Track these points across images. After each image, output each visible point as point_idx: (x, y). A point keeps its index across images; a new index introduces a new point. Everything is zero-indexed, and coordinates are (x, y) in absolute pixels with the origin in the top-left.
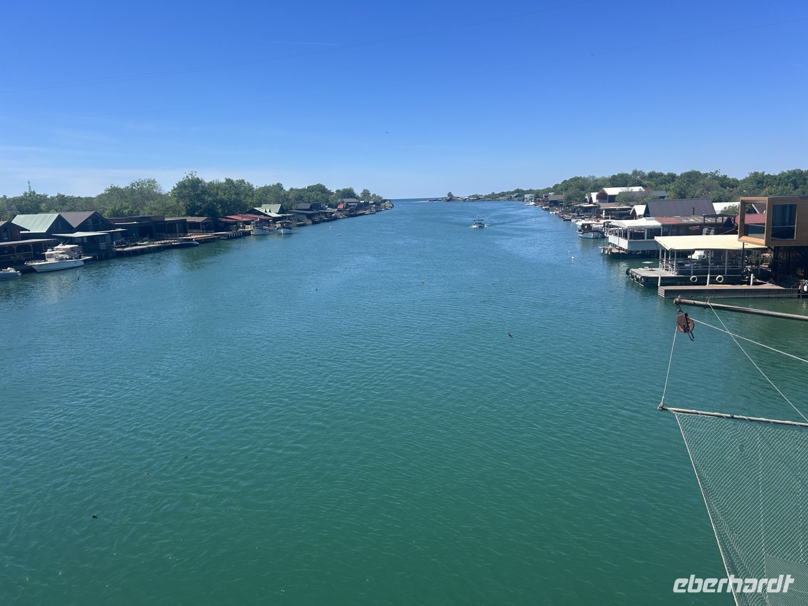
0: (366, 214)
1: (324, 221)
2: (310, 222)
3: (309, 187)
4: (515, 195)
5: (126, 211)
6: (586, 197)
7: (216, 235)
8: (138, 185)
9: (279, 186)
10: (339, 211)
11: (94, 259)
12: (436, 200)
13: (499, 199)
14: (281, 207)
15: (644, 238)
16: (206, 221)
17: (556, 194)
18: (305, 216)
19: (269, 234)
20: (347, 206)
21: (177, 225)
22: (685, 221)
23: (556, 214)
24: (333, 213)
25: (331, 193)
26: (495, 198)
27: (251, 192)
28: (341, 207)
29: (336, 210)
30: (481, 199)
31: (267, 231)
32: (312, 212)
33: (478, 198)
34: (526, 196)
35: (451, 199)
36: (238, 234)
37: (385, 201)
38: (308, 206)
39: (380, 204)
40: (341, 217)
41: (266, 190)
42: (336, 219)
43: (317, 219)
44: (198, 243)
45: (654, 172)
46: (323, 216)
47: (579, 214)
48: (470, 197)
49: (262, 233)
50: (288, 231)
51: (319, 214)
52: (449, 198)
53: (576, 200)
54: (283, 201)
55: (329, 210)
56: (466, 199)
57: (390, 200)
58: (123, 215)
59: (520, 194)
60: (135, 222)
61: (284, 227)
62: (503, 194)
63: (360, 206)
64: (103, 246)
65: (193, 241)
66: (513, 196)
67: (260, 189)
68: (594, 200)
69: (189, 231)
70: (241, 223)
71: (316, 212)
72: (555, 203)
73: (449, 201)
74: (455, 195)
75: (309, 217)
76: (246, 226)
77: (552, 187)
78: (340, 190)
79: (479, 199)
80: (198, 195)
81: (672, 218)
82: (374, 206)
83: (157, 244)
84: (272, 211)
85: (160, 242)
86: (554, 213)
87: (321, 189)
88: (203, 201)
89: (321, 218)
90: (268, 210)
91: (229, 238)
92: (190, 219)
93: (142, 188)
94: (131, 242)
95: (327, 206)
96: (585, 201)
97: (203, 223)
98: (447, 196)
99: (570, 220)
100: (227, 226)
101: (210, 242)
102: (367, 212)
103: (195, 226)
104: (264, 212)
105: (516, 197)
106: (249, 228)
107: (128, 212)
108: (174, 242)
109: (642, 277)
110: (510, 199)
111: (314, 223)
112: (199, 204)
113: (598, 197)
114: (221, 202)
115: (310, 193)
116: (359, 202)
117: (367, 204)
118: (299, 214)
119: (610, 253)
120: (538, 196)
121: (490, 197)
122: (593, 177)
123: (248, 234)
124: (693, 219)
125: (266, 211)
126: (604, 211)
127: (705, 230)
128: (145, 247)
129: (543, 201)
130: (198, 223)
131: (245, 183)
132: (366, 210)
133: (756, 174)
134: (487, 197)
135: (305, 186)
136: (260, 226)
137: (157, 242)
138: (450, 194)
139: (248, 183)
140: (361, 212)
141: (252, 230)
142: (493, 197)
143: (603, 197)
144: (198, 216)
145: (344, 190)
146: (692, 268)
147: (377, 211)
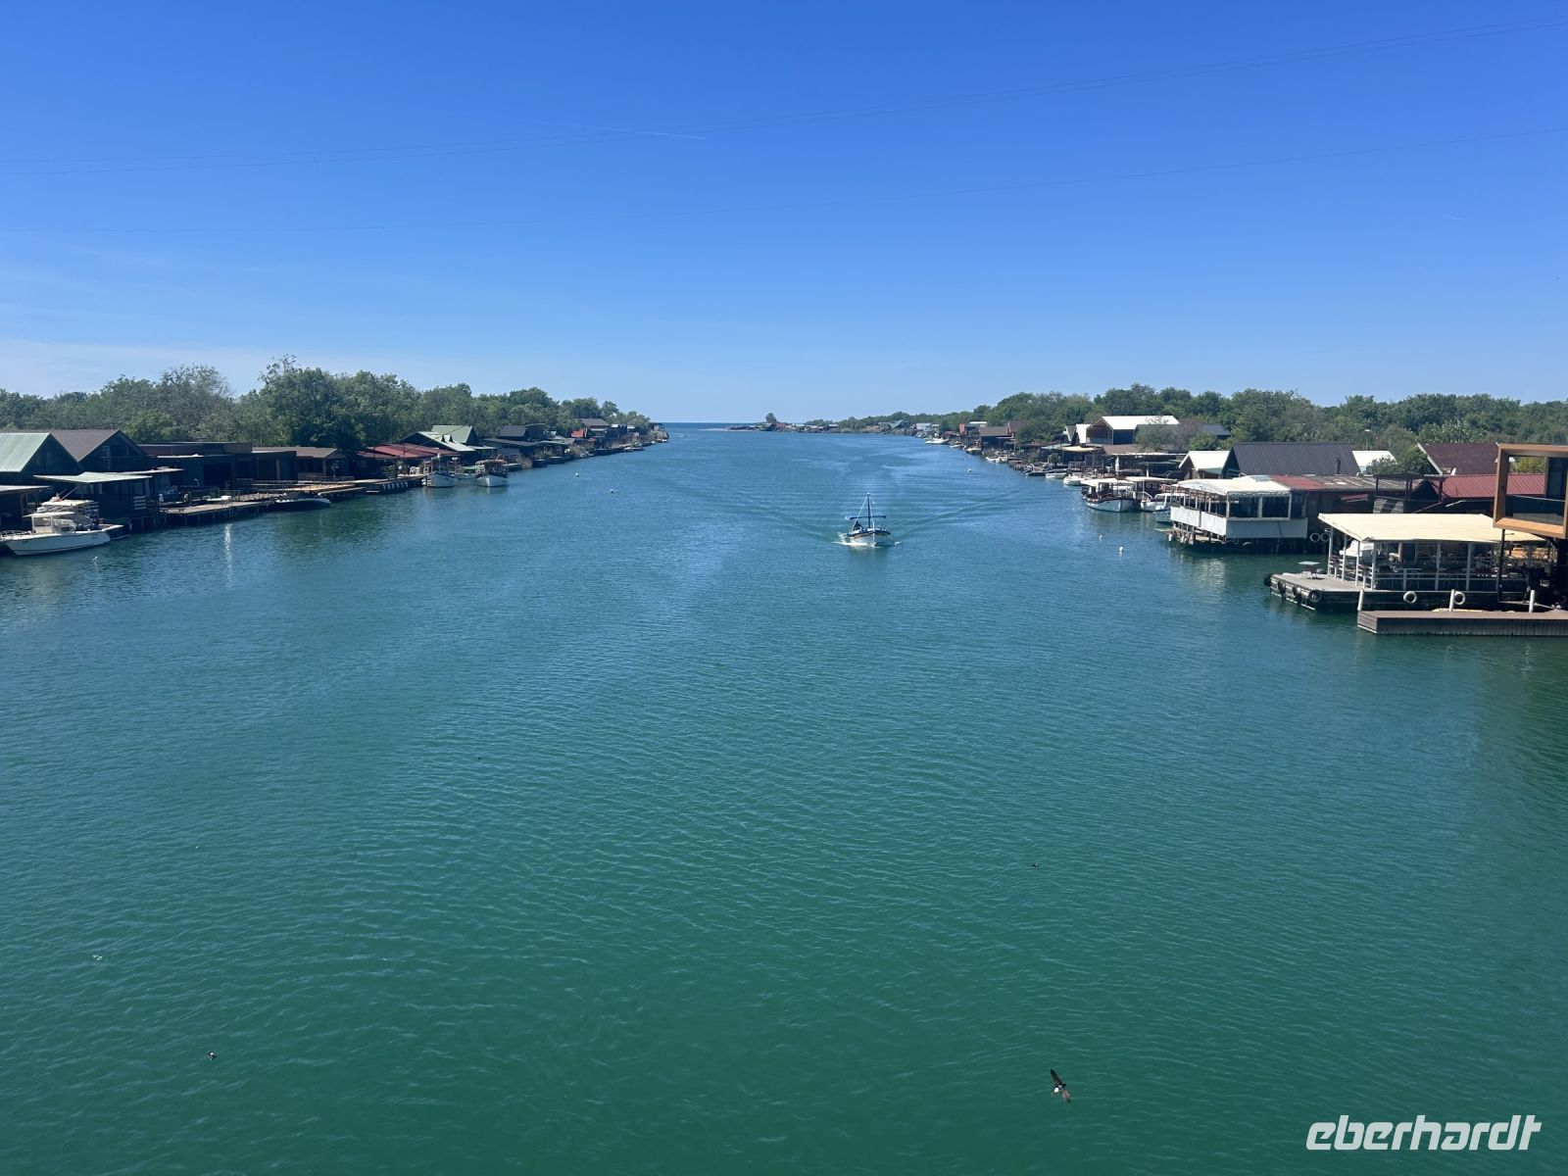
0: (627, 451)
1: (553, 462)
2: (528, 463)
3: (513, 394)
4: (898, 423)
5: (166, 431)
6: (1066, 433)
7: (357, 485)
8: (179, 378)
9: (464, 389)
10: (577, 442)
11: (125, 531)
12: (745, 427)
13: (865, 430)
14: (472, 431)
15: (1256, 516)
16: (332, 457)
17: (993, 426)
18: (518, 450)
19: (458, 486)
20: (590, 434)
21: (278, 462)
22: (1329, 484)
23: (1001, 462)
24: (565, 447)
25: (556, 406)
26: (858, 428)
27: (409, 400)
28: (578, 435)
29: (572, 441)
30: (833, 430)
31: (456, 480)
32: (530, 444)
33: (827, 428)
34: (919, 426)
35: (772, 426)
36: (396, 486)
37: (652, 426)
38: (521, 432)
39: (646, 431)
40: (582, 455)
41: (439, 398)
42: (572, 457)
43: (540, 457)
44: (328, 501)
45: (1172, 389)
46: (550, 453)
47: (1056, 464)
48: (809, 423)
49: (446, 483)
50: (499, 480)
51: (542, 447)
52: (769, 425)
53: (1041, 438)
54: (476, 421)
55: (559, 440)
56: (803, 428)
57: (660, 424)
58: (160, 439)
59: (905, 424)
60: (196, 455)
61: (491, 473)
62: (870, 422)
63: (613, 435)
64: (140, 502)
65: (319, 497)
66: (893, 426)
67: (428, 394)
68: (1083, 438)
69: (299, 475)
70: (399, 462)
71: (536, 443)
72: (993, 443)
73: (769, 429)
74: (780, 419)
75: (526, 452)
76: (412, 469)
77: (972, 411)
78: (570, 402)
79: (829, 428)
80: (317, 404)
81: (1302, 479)
82: (637, 434)
83: (244, 501)
84: (456, 439)
85: (251, 497)
86: (997, 460)
87: (539, 398)
88: (329, 415)
89: (547, 456)
90: (447, 438)
91: (384, 492)
92: (303, 452)
93: (187, 384)
94: (195, 495)
95: (554, 433)
96: (1064, 439)
97: (329, 461)
98: (765, 420)
99: (1043, 475)
100: (375, 468)
101: (347, 499)
102: (628, 446)
103: (312, 467)
104: (439, 440)
105: (900, 426)
106: (415, 473)
107: (171, 432)
108: (281, 498)
109: (1312, 592)
110: (888, 431)
111: (536, 465)
112: (318, 421)
113: (1089, 433)
114: (361, 418)
115: (521, 406)
116: (609, 427)
117: (623, 430)
118: (506, 446)
119: (1191, 543)
120: (949, 428)
121: (849, 426)
122: (1059, 395)
123: (416, 484)
124: (1344, 481)
125: (443, 440)
126: (1117, 461)
127: (1380, 503)
128: (224, 506)
129: (962, 437)
130: (319, 460)
131: (396, 383)
132: (624, 442)
133: (1359, 399)
134: (844, 424)
135: (506, 391)
136: (442, 469)
137: (246, 497)
138: (770, 418)
139: (404, 384)
140: (615, 446)
141: (426, 477)
142: (854, 427)
143: (1100, 432)
144: (318, 445)
145: (578, 401)
146: (1405, 576)
147: (644, 445)
